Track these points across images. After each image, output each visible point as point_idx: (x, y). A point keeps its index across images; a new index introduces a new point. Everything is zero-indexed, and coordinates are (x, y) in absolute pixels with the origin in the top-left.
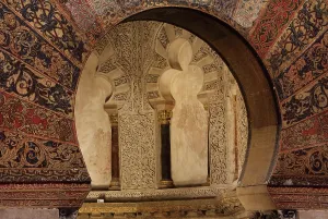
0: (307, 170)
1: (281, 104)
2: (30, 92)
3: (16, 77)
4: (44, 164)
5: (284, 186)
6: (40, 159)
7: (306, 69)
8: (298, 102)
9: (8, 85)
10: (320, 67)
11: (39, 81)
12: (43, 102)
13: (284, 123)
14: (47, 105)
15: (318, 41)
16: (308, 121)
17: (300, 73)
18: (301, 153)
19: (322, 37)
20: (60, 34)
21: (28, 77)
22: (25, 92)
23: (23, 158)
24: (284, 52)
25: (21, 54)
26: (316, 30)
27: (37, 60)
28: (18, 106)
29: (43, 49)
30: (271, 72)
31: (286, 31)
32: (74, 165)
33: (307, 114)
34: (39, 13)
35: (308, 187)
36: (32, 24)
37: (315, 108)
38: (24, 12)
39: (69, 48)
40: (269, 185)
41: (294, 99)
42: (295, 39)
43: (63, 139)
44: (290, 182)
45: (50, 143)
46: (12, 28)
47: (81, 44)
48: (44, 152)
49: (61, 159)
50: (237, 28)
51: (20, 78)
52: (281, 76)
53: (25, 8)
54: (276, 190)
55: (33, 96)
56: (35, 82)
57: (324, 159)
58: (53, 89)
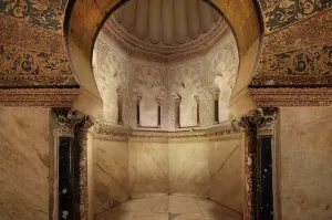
0: (290, 71)
1: (263, 13)
2: (25, 15)
3: (13, 5)
4: (37, 71)
5: (265, 87)
6: (34, 68)
8: (282, 10)
9: (7, 10)
11: (34, 6)
13: (267, 30)
14: (40, 24)
16: (293, 27)
18: (284, 56)
22: (21, 15)
23: (19, 68)
28: (13, 27)
33: (292, 20)
35: (291, 86)
37: (300, 15)
40: (250, 86)
41: (277, 8)
43: (53, 51)
44: (271, 82)
45: (42, 55)
48: (37, 62)
49: (52, 67)
51: (17, 5)
54: (256, 90)
55: (28, 18)
56: (30, 7)
57: (308, 60)
58: (45, 12)
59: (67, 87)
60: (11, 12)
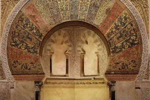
0: (120, 69)
1: (110, 48)
2: (25, 49)
3: (21, 45)
4: (30, 69)
5: (111, 74)
6: (28, 67)
7: (120, 37)
8: (117, 47)
10: (126, 36)
12: (29, 51)
13: (112, 54)
14: (31, 52)
15: (125, 28)
16: (121, 53)
17: (118, 38)
18: (118, 63)
19: (126, 26)
20: (35, 31)
21: (25, 44)
23: (23, 67)
24: (112, 32)
25: (23, 38)
26: (124, 24)
27: (28, 39)
28: (21, 53)
29: (29, 36)
30: (107, 38)
31: (113, 25)
32: (39, 69)
33: (120, 51)
34: (28, 26)
35: (120, 74)
36: (26, 29)
37: (123, 49)
38: (24, 26)
39: (38, 35)
40: (105, 74)
41: (115, 46)
42: (116, 27)
43: (36, 62)
44: (113, 73)
45: (32, 63)
46: (20, 31)
47: (42, 34)
48: (30, 66)
49: (35, 67)
50: (95, 26)
51: (22, 45)
52: (111, 39)
53: (24, 25)
54: (108, 75)
55: (26, 50)
56: (27, 46)
57: (126, 65)
58: (32, 48)
59: (40, 74)
60: (20, 48)
